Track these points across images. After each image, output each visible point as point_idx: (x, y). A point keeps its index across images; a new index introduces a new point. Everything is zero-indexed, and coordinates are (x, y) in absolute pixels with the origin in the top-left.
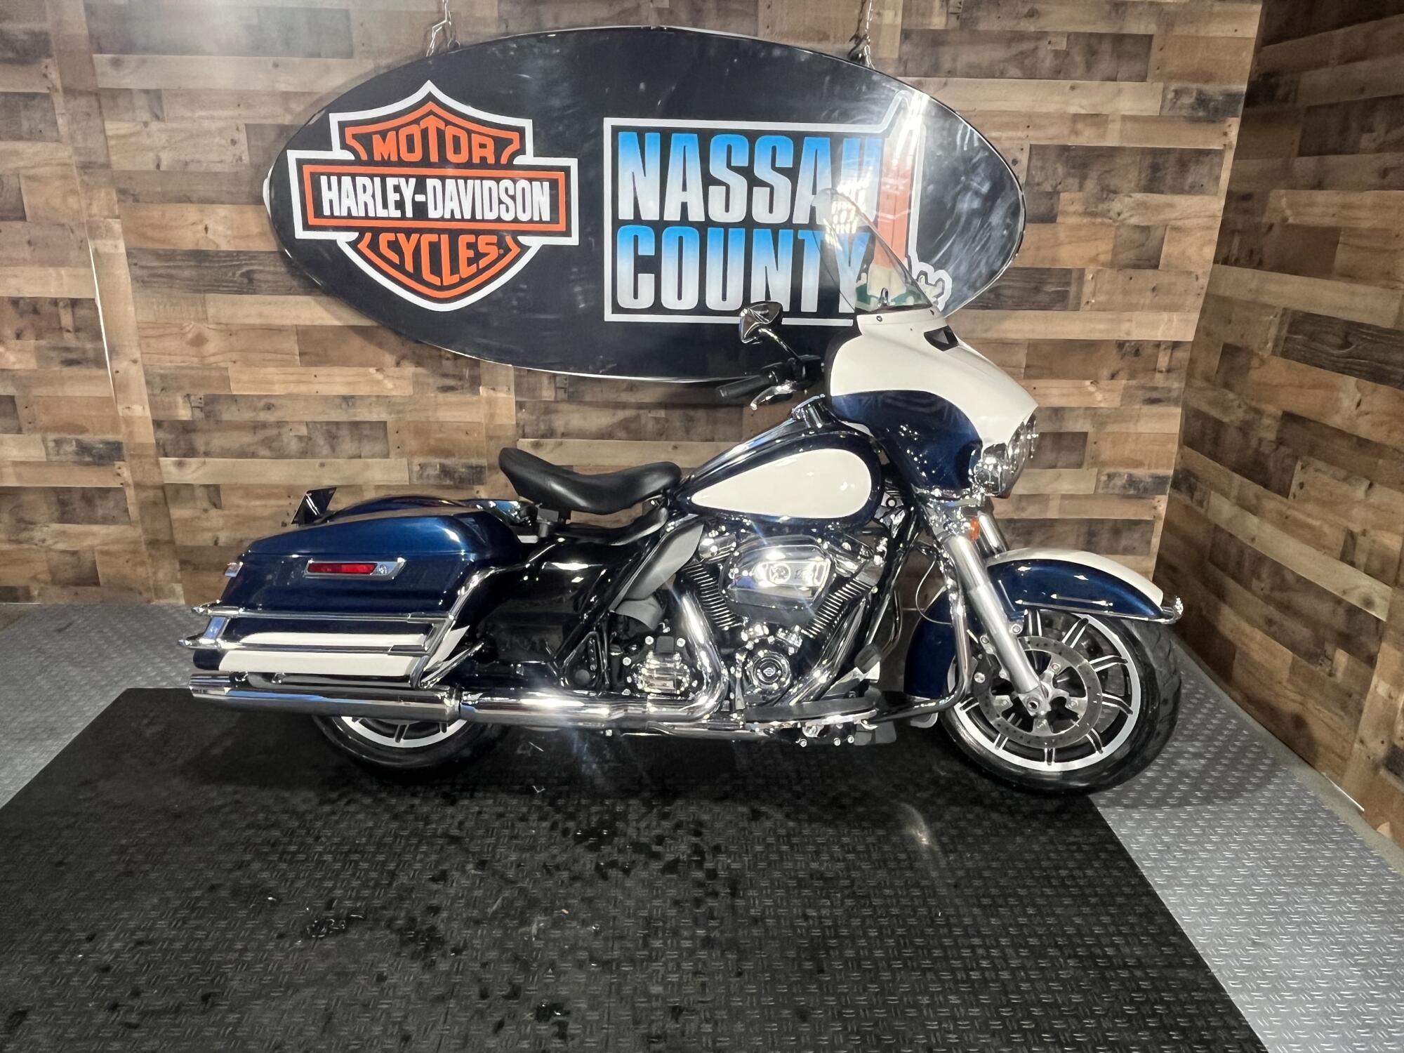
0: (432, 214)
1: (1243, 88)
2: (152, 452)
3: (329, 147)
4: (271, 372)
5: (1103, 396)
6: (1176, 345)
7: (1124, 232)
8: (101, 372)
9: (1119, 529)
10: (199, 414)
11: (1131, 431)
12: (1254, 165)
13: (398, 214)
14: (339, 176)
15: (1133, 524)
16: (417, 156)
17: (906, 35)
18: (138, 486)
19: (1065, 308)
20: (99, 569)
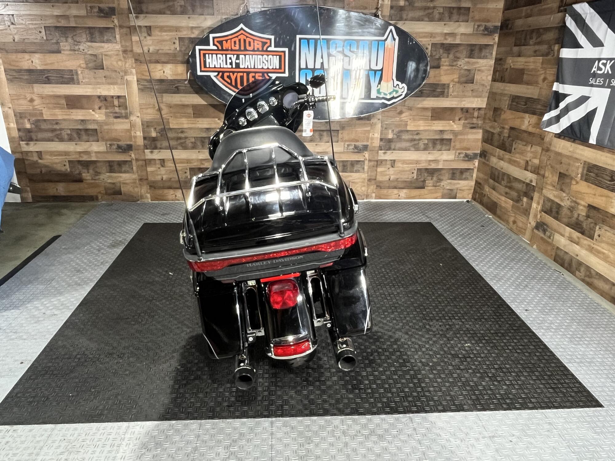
0: (241, 66)
1: (499, 24)
2: (142, 148)
3: (209, 45)
4: (184, 120)
5: (456, 126)
6: (479, 109)
7: (462, 71)
8: (127, 121)
9: (463, 171)
10: (158, 134)
11: (466, 137)
12: (503, 49)
13: (230, 66)
14: (212, 54)
15: (467, 170)
16: (237, 47)
17: (392, 7)
18: (137, 160)
19: (443, 97)
20: (122, 189)
